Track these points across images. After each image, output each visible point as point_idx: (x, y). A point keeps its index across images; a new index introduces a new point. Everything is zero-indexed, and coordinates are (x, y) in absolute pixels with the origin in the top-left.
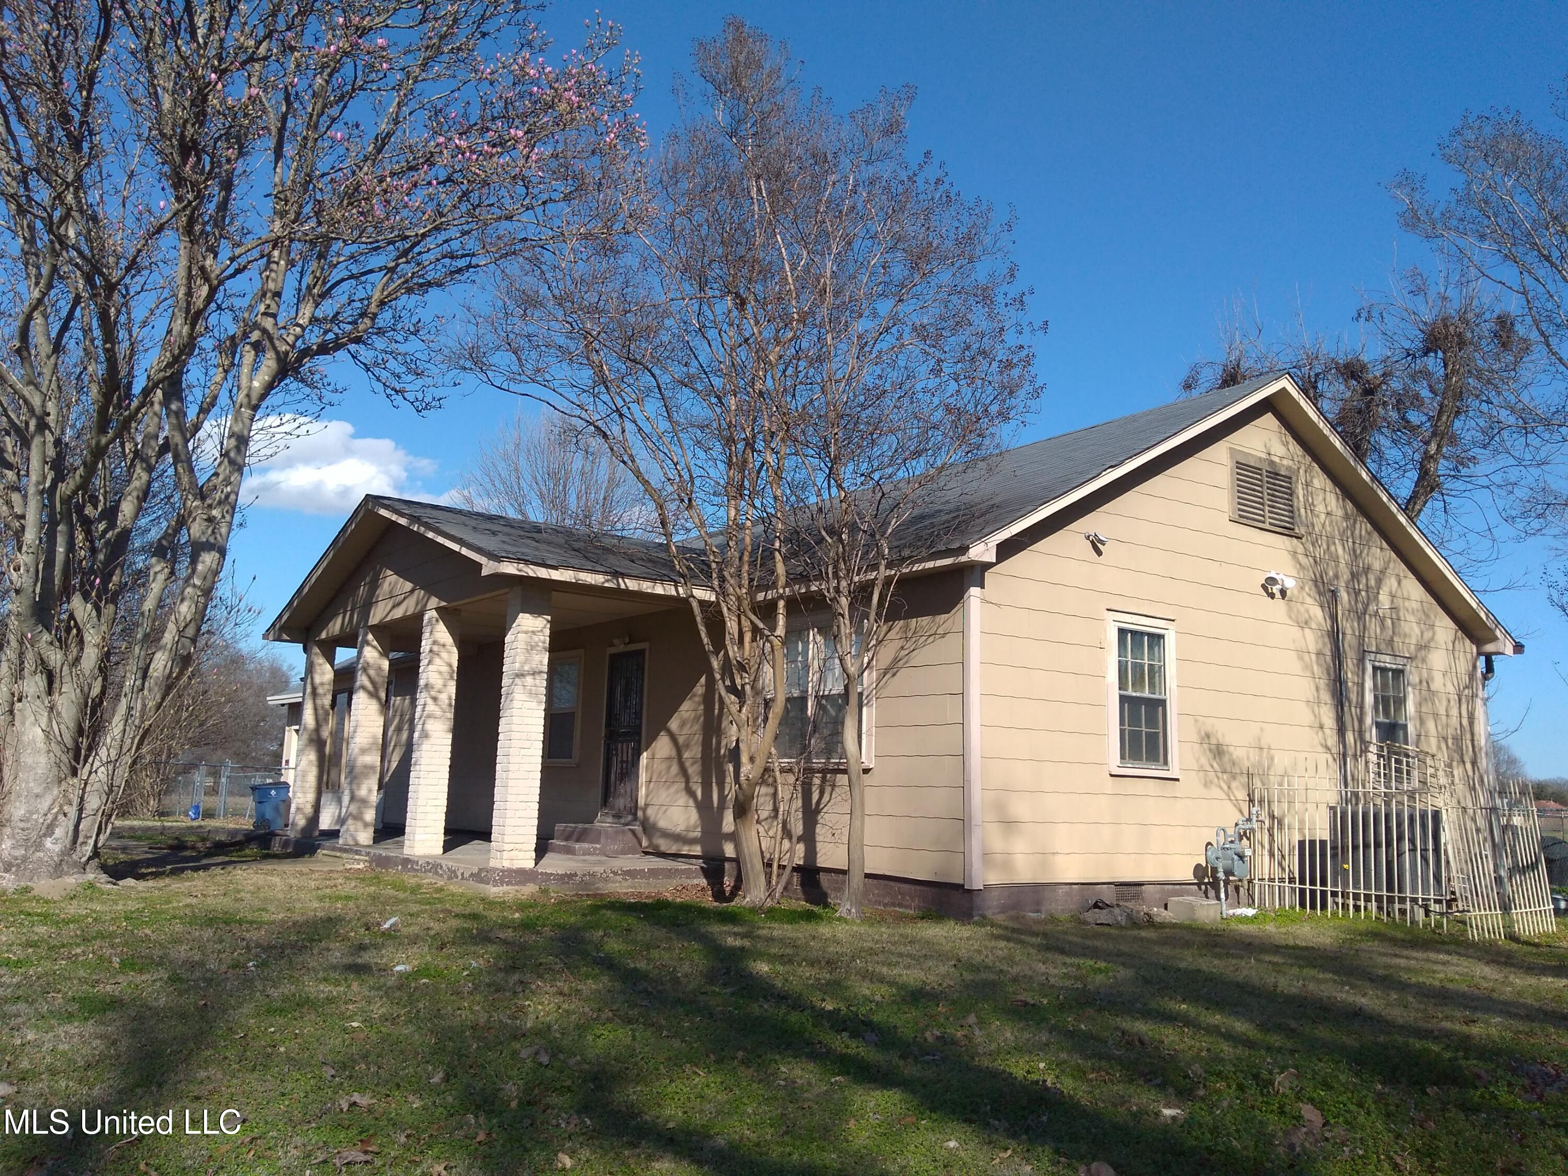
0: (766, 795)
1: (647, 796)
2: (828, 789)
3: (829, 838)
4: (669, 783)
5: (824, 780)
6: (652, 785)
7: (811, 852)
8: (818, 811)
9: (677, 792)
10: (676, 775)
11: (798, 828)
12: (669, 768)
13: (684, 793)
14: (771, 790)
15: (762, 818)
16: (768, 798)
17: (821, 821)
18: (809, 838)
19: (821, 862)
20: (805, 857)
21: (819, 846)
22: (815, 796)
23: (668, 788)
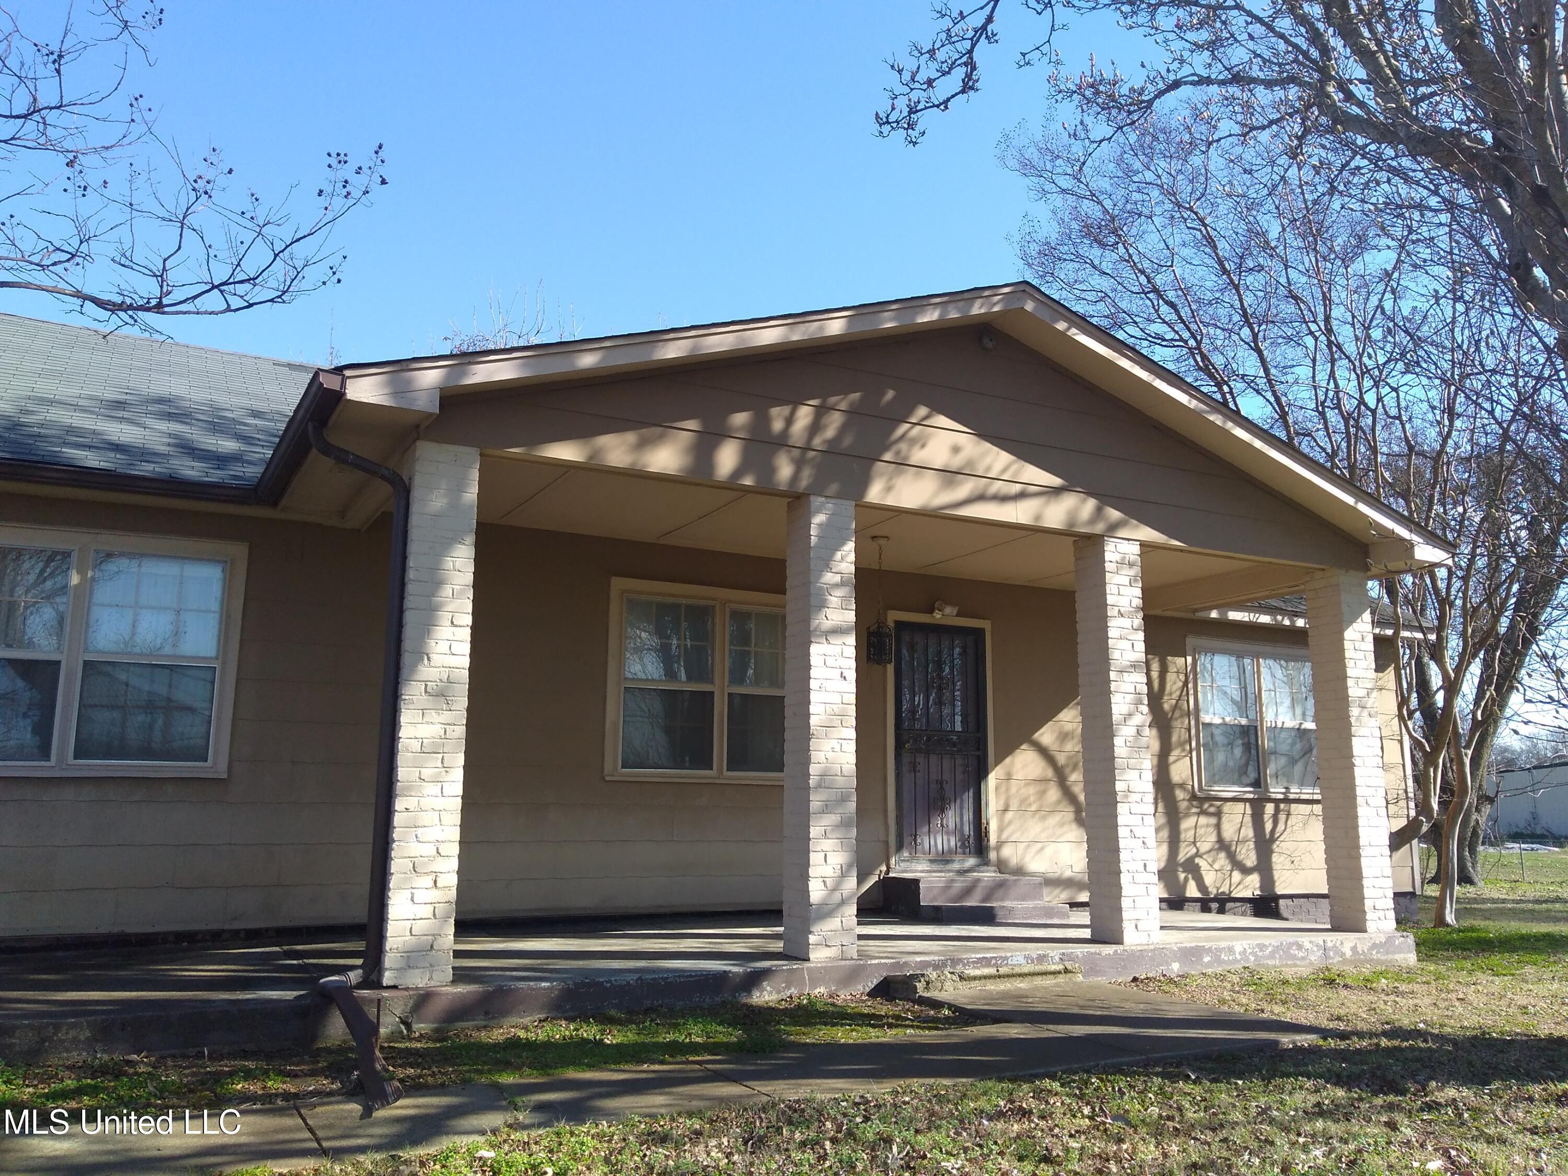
0: (1208, 826)
1: (1001, 830)
2: (1282, 817)
3: (1288, 865)
4: (1042, 813)
5: (1277, 811)
6: (1009, 815)
7: (1268, 880)
8: (1272, 839)
9: (1062, 825)
10: (1059, 802)
11: (1250, 859)
12: (1043, 793)
13: (1074, 826)
14: (1213, 820)
15: (1202, 850)
16: (1211, 829)
17: (1276, 850)
18: (1264, 868)
19: (1280, 890)
20: (1262, 888)
21: (1276, 875)
22: (1268, 826)
23: (1044, 818)
